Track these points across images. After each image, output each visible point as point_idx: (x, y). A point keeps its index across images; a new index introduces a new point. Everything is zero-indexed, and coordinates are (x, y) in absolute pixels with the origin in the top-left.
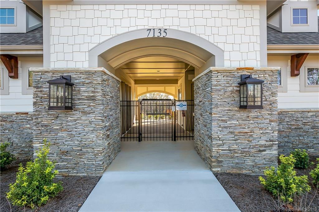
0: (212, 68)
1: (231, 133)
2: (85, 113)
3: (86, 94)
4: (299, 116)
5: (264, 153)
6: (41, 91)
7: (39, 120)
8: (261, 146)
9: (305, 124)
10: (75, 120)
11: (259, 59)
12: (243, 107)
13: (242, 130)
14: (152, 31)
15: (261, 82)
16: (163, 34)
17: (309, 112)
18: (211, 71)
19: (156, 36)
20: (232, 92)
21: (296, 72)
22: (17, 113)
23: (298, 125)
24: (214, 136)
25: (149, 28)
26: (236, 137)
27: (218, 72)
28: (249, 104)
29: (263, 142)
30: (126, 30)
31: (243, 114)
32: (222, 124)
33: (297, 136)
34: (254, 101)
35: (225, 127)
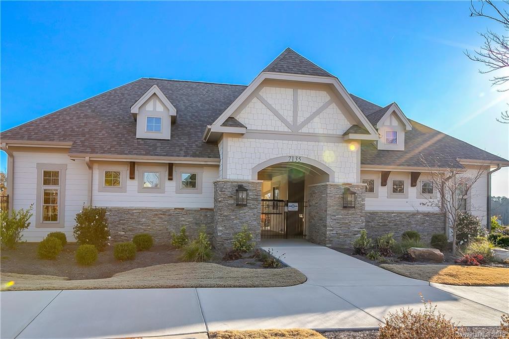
0: (327, 183)
1: (338, 223)
2: (251, 209)
3: (252, 197)
4: (386, 215)
5: (356, 235)
6: (224, 194)
7: (222, 212)
8: (356, 231)
9: (390, 222)
10: (245, 213)
11: (355, 178)
12: (345, 207)
13: (344, 221)
14: (292, 158)
15: (354, 193)
16: (298, 160)
17: (392, 213)
18: (327, 185)
19: (294, 161)
20: (339, 198)
21: (384, 184)
22: (175, 209)
23: (385, 223)
24: (328, 224)
25: (290, 155)
26: (341, 226)
27: (331, 185)
28: (349, 205)
29: (356, 229)
30: (276, 156)
31: (345, 212)
32: (333, 218)
33: (384, 231)
34: (351, 204)
35: (335, 219)
